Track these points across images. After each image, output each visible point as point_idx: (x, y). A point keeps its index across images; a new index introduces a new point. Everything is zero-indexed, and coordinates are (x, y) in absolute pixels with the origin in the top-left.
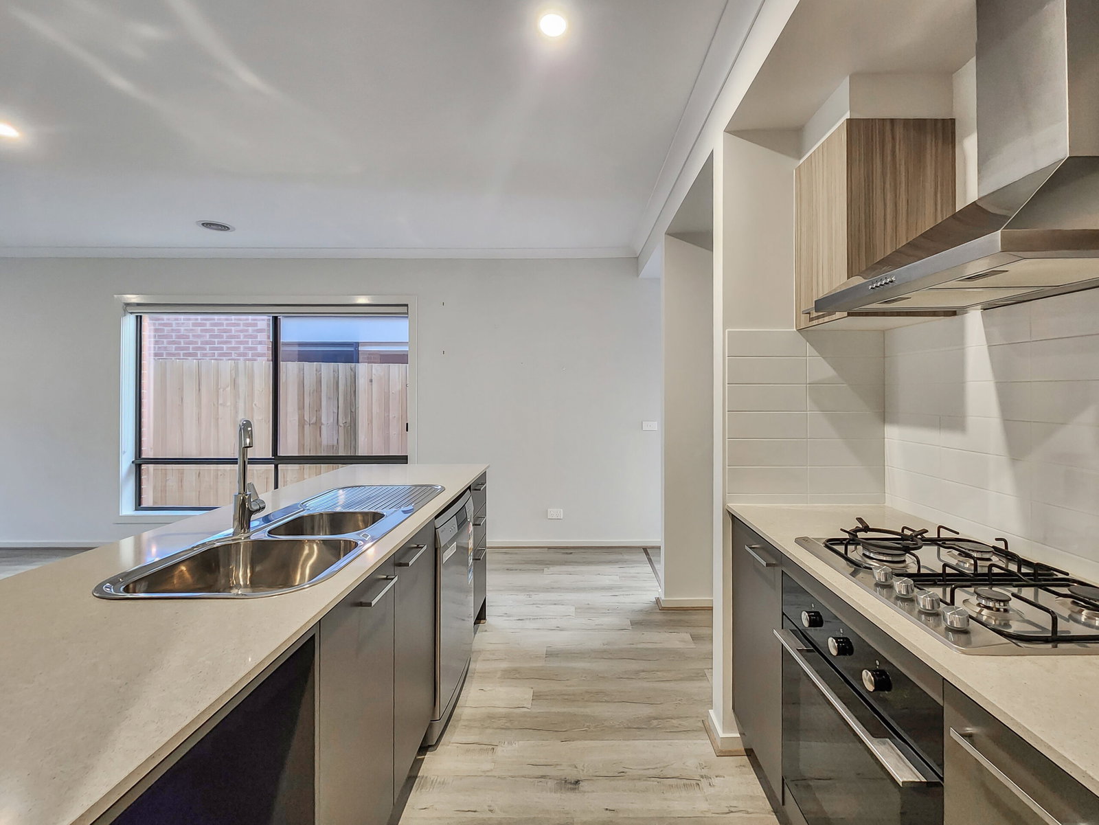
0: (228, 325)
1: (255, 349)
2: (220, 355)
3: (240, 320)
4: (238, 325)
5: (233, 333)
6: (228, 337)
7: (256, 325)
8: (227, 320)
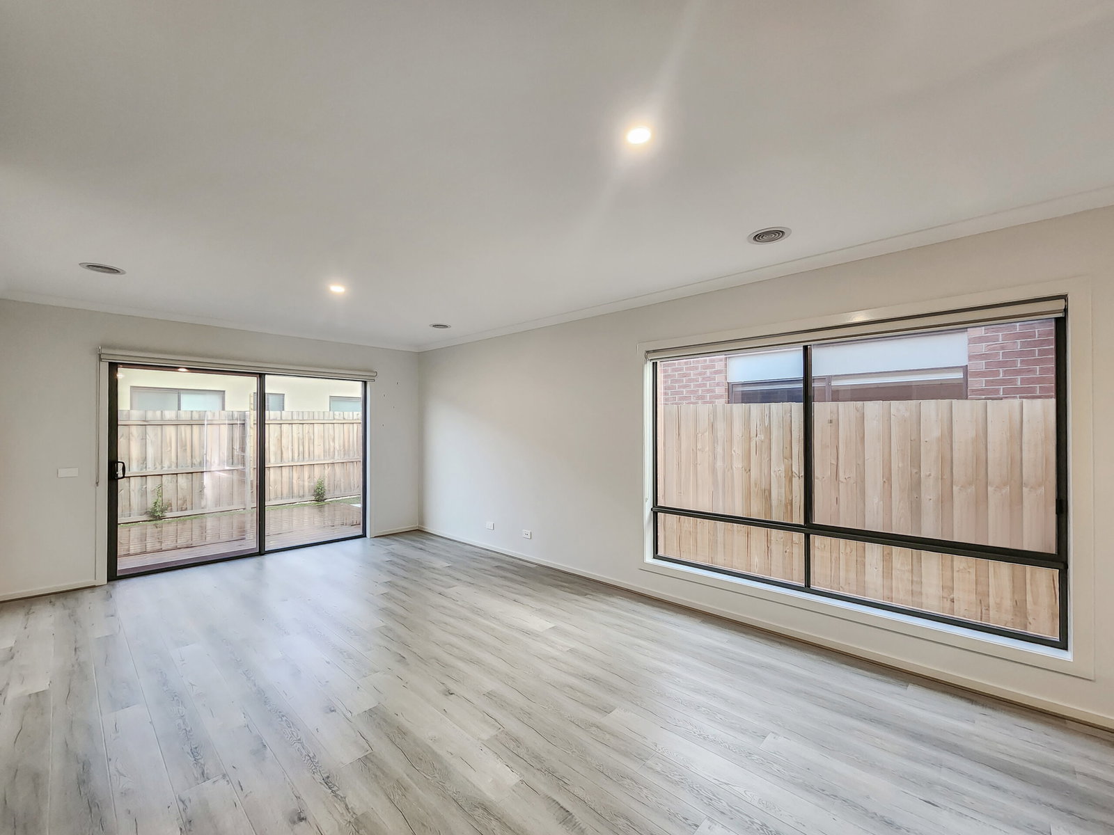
0: (687, 369)
1: (713, 391)
2: (681, 399)
3: (698, 362)
4: (697, 368)
5: (692, 377)
6: (687, 381)
7: (713, 367)
8: (686, 363)
